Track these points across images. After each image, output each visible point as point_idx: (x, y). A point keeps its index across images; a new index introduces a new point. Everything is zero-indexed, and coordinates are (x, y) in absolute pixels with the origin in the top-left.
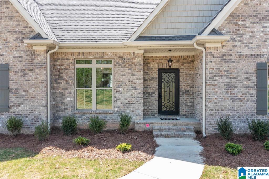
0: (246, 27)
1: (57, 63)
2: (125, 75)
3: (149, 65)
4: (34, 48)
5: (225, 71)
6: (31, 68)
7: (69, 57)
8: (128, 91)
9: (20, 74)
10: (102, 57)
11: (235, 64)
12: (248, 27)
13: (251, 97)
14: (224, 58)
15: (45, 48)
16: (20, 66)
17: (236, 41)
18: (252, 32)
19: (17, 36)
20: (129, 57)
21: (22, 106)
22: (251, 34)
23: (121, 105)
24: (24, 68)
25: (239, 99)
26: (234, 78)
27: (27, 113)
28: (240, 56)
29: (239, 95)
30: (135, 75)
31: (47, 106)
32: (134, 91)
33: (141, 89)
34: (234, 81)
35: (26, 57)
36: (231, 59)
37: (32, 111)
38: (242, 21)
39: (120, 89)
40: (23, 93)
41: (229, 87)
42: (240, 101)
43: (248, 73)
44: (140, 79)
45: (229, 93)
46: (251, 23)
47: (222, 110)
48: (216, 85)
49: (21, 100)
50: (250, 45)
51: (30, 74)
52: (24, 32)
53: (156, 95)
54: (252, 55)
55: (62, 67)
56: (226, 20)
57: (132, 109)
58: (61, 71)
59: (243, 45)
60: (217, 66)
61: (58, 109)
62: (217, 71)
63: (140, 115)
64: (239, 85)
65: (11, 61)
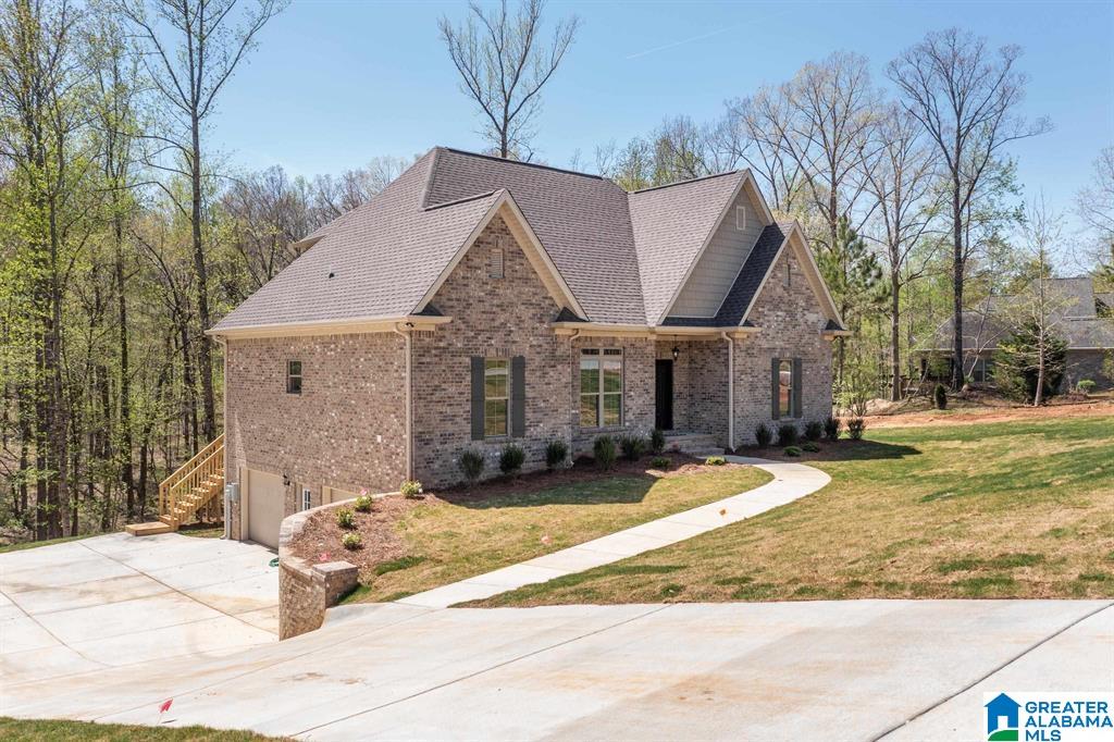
2: (636, 372)
4: (557, 332)
5: (749, 368)
6: (552, 363)
8: (640, 396)
10: (612, 345)
11: (756, 359)
12: (766, 315)
13: (768, 398)
15: (570, 332)
16: (538, 361)
18: (769, 321)
19: (533, 311)
21: (541, 425)
23: (633, 418)
24: (543, 363)
25: (759, 401)
26: (756, 377)
28: (760, 350)
29: (760, 397)
30: (648, 372)
32: (645, 395)
33: (652, 392)
34: (756, 379)
35: (546, 346)
36: (753, 354)
38: (763, 308)
39: (632, 393)
40: (543, 405)
41: (752, 388)
42: (760, 404)
43: (766, 371)
44: (652, 377)
45: (752, 395)
46: (768, 310)
47: (747, 416)
48: (742, 385)
49: (540, 415)
50: (768, 337)
51: (551, 373)
52: (543, 305)
54: (769, 349)
57: (644, 422)
60: (743, 362)
62: (743, 368)
64: (760, 385)
65: (527, 352)
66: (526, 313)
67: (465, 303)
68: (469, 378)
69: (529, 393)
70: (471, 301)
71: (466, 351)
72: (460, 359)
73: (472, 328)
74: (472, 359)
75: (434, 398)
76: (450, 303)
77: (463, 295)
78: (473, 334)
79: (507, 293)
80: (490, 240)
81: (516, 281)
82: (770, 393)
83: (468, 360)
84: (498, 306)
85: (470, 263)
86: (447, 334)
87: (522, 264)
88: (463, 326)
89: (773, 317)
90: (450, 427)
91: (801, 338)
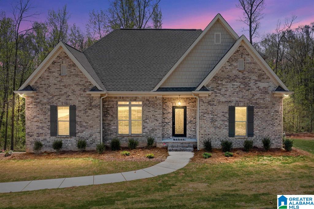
0: (223, 85)
1: (106, 104)
2: (150, 112)
4: (92, 95)
5: (210, 111)
6: (90, 108)
7: (113, 99)
8: (152, 122)
9: (83, 112)
11: (216, 107)
12: (224, 85)
13: (225, 126)
14: (210, 103)
15: (99, 96)
16: (83, 107)
17: (217, 93)
18: (226, 88)
19: (80, 87)
20: (153, 100)
21: (85, 132)
22: (225, 89)
23: (147, 131)
24: (85, 108)
25: (219, 127)
26: (216, 115)
27: (88, 137)
28: (219, 102)
29: (219, 125)
30: (157, 112)
31: (100, 132)
32: (156, 122)
33: (160, 121)
34: (215, 117)
35: (87, 101)
36: (214, 104)
37: (91, 135)
38: (220, 81)
39: (147, 121)
40: (85, 124)
41: (213, 121)
42: (219, 129)
43: (224, 112)
44: (160, 114)
45: (213, 124)
46: (226, 82)
47: (209, 134)
48: (205, 119)
49: (83, 129)
50: (225, 96)
51: (89, 112)
52: (85, 85)
53: (171, 124)
54: (226, 101)
55: (109, 106)
56: (211, 80)
57: (155, 133)
58: (108, 109)
59: (221, 96)
60: (206, 108)
61: (106, 134)
62: (206, 111)
63: (160, 138)
64: (218, 119)
65: (77, 104)
66: (77, 89)
67: (48, 86)
68: (49, 113)
69: (78, 119)
70: (50, 85)
71: (48, 103)
72: (46, 106)
73: (51, 95)
74: (51, 106)
75: (34, 120)
76: (41, 86)
77: (47, 83)
78: (51, 97)
79: (67, 81)
80: (59, 61)
81: (71, 76)
82: (227, 123)
83: (49, 107)
84: (63, 86)
85: (50, 71)
86: (39, 97)
87: (75, 69)
88: (47, 94)
89: (229, 85)
90: (41, 131)
91: (254, 96)
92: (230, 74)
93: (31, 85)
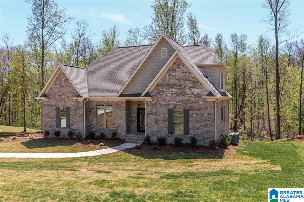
0: (163, 91)
1: (90, 106)
2: (117, 112)
3: (132, 106)
4: (78, 100)
5: (154, 113)
6: (78, 109)
7: (94, 103)
8: (119, 120)
9: (73, 112)
10: (108, 103)
11: (158, 109)
12: (164, 91)
13: (166, 125)
14: (154, 106)
15: (83, 100)
16: (73, 108)
17: (159, 98)
18: (166, 94)
19: (72, 95)
20: (119, 103)
21: (75, 126)
22: (165, 95)
23: (116, 127)
24: (75, 109)
25: (161, 126)
26: (158, 116)
27: (76, 129)
28: (161, 105)
29: (160, 124)
30: (122, 112)
31: (84, 126)
32: (122, 120)
33: (124, 119)
34: (158, 117)
35: (75, 104)
36: (156, 107)
37: (78, 128)
38: (161, 88)
39: (116, 119)
40: (75, 120)
41: (156, 120)
42: (161, 127)
43: (164, 114)
44: (124, 114)
45: (156, 123)
46: (166, 89)
47: (153, 131)
48: (150, 119)
49: (74, 123)
50: (165, 100)
51: (77, 112)
52: (75, 93)
53: (136, 121)
54: (166, 105)
55: (92, 108)
56: (154, 88)
57: (121, 129)
58: (91, 110)
59: (162, 100)
60: (150, 110)
61: (90, 127)
62: (151, 112)
63: (124, 132)
64: (160, 119)
65: (70, 106)
66: (70, 95)
67: (54, 94)
68: (55, 112)
69: (71, 117)
70: (56, 93)
71: (54, 105)
72: (53, 107)
73: (56, 100)
74: (56, 107)
75: (47, 116)
76: (51, 94)
77: (54, 92)
78: (56, 101)
79: (65, 90)
80: (60, 77)
81: (67, 87)
82: (167, 123)
83: (55, 108)
84: (62, 94)
85: (56, 84)
86: (50, 101)
87: (69, 82)
88: (54, 99)
89: (169, 92)
90: (51, 124)
91: (189, 100)
92: (169, 82)
93: (46, 93)
